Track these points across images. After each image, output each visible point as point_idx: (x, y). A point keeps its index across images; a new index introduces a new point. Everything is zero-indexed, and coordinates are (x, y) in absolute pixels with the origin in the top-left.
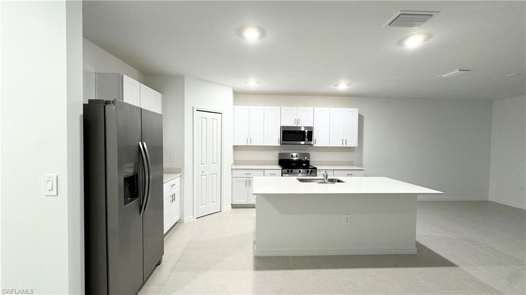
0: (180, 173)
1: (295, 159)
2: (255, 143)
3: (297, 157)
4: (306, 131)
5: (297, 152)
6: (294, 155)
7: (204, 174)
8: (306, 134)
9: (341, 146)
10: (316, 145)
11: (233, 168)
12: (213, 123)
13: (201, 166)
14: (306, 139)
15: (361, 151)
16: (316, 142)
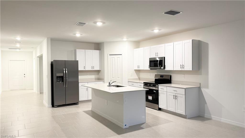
3: (163, 77)
4: (159, 60)
8: (158, 62)
10: (166, 69)
11: (129, 81)
12: (117, 59)
13: (112, 78)
14: (158, 65)
15: (207, 73)
16: (166, 67)
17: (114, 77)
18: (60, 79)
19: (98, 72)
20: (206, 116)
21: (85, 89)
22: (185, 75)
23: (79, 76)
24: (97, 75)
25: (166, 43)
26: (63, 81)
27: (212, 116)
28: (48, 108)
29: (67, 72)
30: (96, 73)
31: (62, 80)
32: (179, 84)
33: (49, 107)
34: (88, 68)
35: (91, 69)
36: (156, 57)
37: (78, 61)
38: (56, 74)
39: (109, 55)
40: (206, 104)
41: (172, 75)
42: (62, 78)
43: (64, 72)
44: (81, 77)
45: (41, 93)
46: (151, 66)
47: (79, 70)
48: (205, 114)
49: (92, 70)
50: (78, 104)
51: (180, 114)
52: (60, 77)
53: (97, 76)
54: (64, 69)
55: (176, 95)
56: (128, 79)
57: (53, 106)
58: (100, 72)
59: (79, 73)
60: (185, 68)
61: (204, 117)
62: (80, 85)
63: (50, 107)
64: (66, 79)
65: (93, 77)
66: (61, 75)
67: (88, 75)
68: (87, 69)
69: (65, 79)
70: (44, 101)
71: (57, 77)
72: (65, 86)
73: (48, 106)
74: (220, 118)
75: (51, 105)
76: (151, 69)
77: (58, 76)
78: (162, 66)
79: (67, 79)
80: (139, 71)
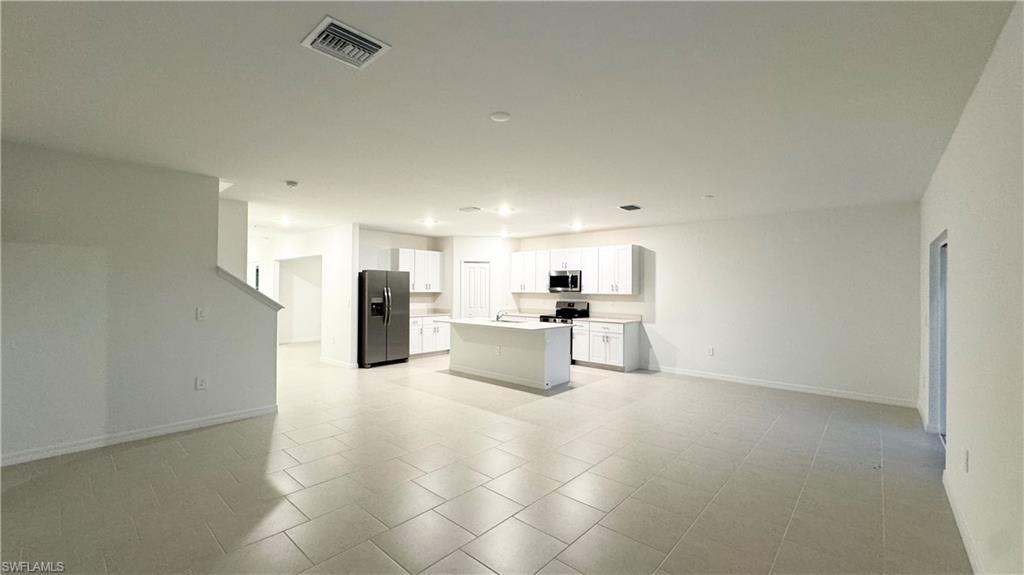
0: (450, 313)
4: (570, 276)
5: (574, 300)
8: (570, 279)
9: (611, 293)
10: (583, 292)
12: (481, 272)
14: (568, 285)
15: (653, 300)
16: (583, 288)
20: (651, 367)
21: (419, 330)
22: (615, 303)
23: (411, 305)
24: (433, 302)
26: (382, 314)
28: (350, 368)
29: (390, 295)
31: (380, 311)
33: (353, 369)
35: (425, 290)
36: (564, 269)
37: (408, 273)
38: (370, 300)
39: (463, 262)
41: (590, 302)
42: (381, 306)
43: (386, 295)
44: (413, 306)
46: (553, 286)
50: (406, 360)
53: (433, 305)
54: (386, 288)
55: (608, 335)
57: (361, 364)
58: (437, 298)
59: (410, 298)
60: (619, 290)
61: (648, 370)
62: (411, 320)
66: (379, 300)
67: (418, 301)
69: (387, 309)
71: (372, 304)
72: (386, 325)
75: (356, 364)
76: (552, 291)
77: (374, 303)
78: (576, 287)
79: (390, 308)
80: (518, 296)
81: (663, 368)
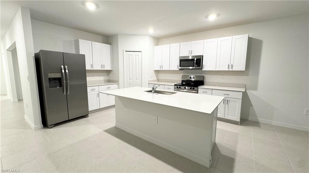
0: (118, 83)
1: (193, 79)
2: (165, 68)
3: (194, 78)
4: (195, 59)
5: (194, 74)
6: (192, 76)
7: (131, 84)
8: (195, 61)
9: (227, 70)
10: (202, 69)
11: (149, 83)
12: (136, 57)
13: (129, 80)
14: (195, 65)
16: (204, 67)
17: (132, 79)
18: (55, 82)
19: (108, 72)
20: (250, 118)
21: (96, 95)
22: (224, 76)
24: (107, 76)
25: (206, 39)
26: (61, 86)
27: (259, 119)
28: (35, 130)
29: (67, 71)
30: (105, 74)
31: (59, 83)
32: (216, 86)
33: (39, 129)
34: (97, 67)
35: (100, 68)
36: (190, 55)
37: (85, 55)
38: (46, 75)
39: (124, 51)
40: (252, 106)
41: (205, 76)
42: (59, 80)
43: (63, 71)
44: (89, 79)
45: (20, 100)
46: (181, 66)
47: (86, 69)
48: (249, 117)
49: (102, 69)
50: (87, 116)
51: (236, 121)
52: (55, 79)
53: (106, 78)
54: (62, 66)
55: (227, 99)
56: (149, 81)
57: (45, 124)
58: (110, 73)
59: (87, 74)
60: (233, 68)
61: (248, 120)
62: (89, 89)
63: (40, 127)
64: (67, 83)
65: (101, 78)
66: (58, 75)
67: (95, 76)
68: (95, 68)
69: (65, 82)
70: (25, 115)
71: (49, 79)
72: (65, 93)
73: (35, 127)
74: (271, 121)
75: (40, 125)
76: (180, 69)
77: (52, 78)
78: (200, 66)
79: (68, 81)
80: (157, 72)
81: (260, 120)
